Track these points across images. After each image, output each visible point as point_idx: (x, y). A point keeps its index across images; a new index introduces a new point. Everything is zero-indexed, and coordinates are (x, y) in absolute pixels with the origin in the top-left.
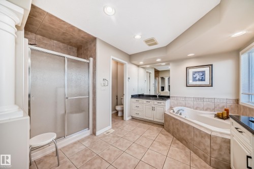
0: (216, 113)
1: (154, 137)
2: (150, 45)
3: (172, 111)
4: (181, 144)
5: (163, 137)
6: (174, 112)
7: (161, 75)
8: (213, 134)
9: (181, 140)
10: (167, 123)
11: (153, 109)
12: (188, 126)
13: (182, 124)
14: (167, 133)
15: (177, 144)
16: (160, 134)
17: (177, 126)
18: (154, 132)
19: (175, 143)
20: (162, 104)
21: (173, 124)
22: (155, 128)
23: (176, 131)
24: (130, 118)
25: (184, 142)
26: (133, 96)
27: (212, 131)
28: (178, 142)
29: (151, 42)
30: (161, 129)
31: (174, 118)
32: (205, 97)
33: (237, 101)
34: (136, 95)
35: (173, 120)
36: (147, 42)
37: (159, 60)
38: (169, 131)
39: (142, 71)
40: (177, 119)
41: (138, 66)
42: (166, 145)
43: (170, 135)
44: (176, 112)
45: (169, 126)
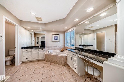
0: (61, 50)
1: (43, 66)
2: (38, 20)
3: (48, 52)
4: (54, 64)
5: (47, 64)
6: (49, 52)
7: (37, 36)
8: (63, 56)
9: (53, 62)
10: (46, 58)
11: (38, 53)
12: (56, 56)
13: (54, 56)
14: (47, 62)
15: (53, 64)
16: (45, 64)
17: (52, 58)
18: (41, 64)
19: (52, 65)
20: (43, 50)
21: (50, 57)
22: (41, 62)
23: (51, 60)
24: (21, 62)
25: (55, 62)
26: (23, 48)
27: (63, 55)
28: (53, 63)
29: (39, 19)
30: (43, 62)
31: (50, 55)
32: (58, 45)
33: (64, 46)
34: (25, 47)
35: (50, 56)
36: (37, 18)
37: (40, 29)
38: (48, 61)
39: (28, 32)
40: (52, 55)
41: (26, 29)
42: (49, 67)
43: (48, 62)
44: (50, 52)
45: (48, 59)
